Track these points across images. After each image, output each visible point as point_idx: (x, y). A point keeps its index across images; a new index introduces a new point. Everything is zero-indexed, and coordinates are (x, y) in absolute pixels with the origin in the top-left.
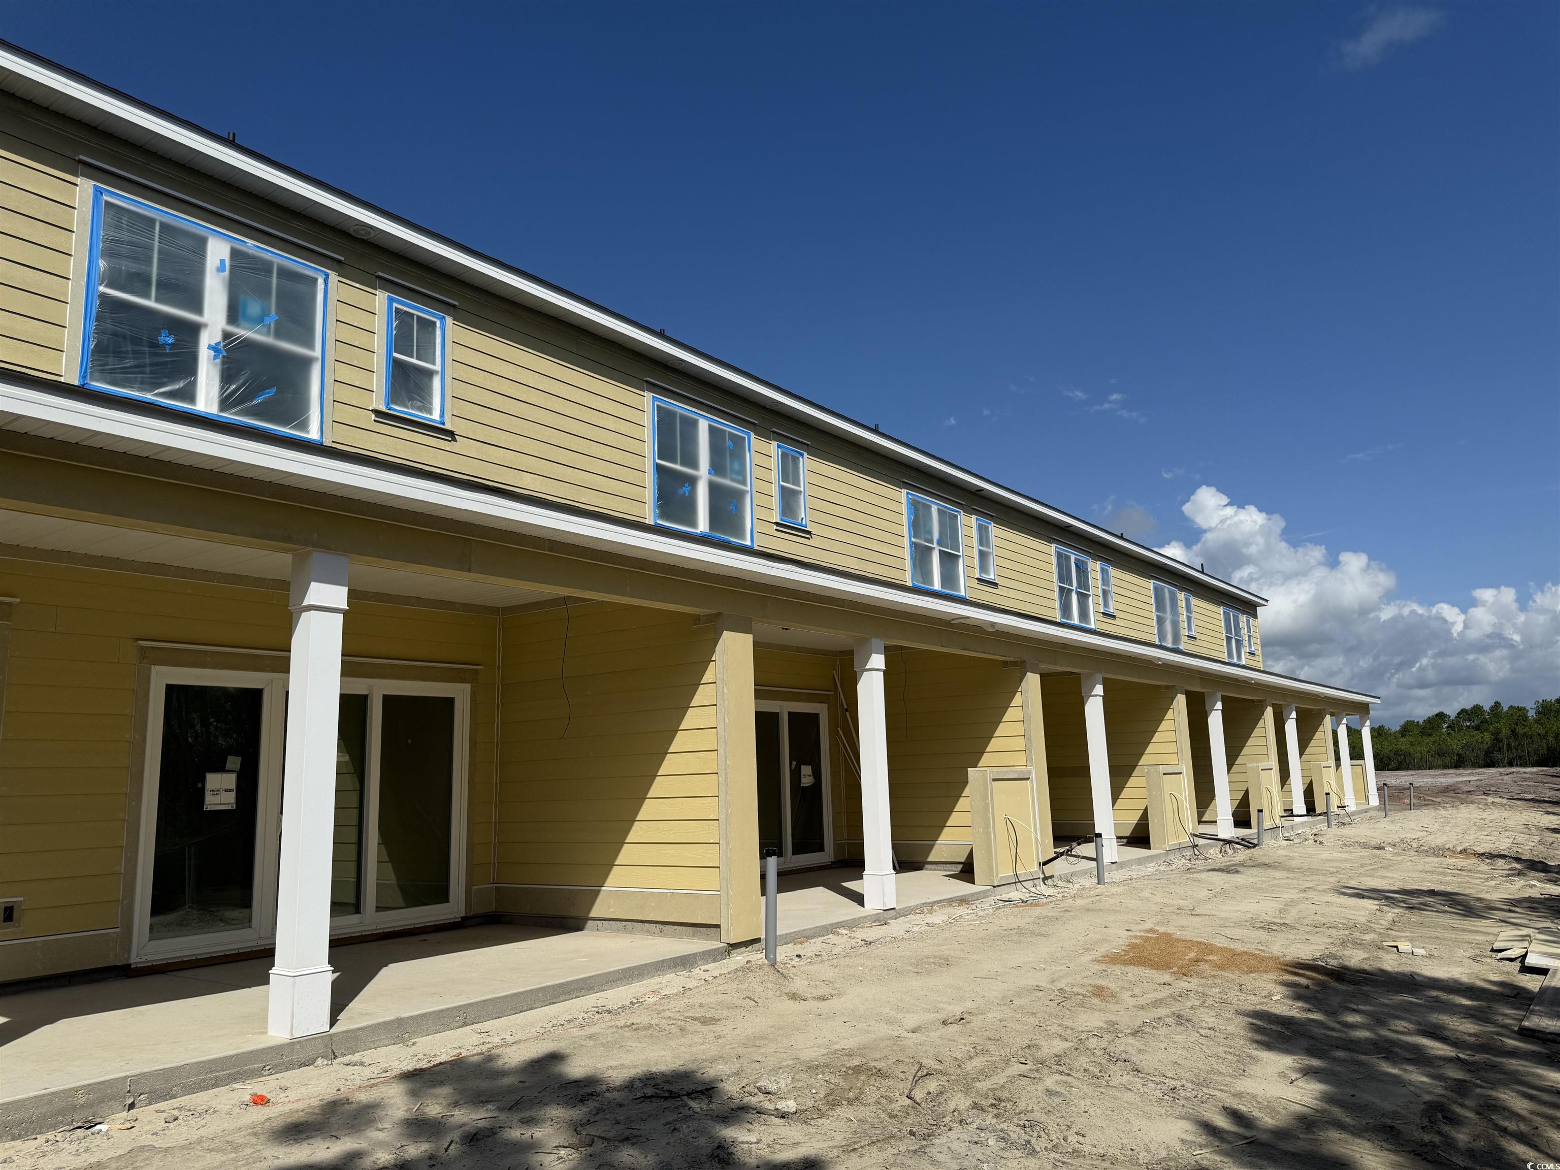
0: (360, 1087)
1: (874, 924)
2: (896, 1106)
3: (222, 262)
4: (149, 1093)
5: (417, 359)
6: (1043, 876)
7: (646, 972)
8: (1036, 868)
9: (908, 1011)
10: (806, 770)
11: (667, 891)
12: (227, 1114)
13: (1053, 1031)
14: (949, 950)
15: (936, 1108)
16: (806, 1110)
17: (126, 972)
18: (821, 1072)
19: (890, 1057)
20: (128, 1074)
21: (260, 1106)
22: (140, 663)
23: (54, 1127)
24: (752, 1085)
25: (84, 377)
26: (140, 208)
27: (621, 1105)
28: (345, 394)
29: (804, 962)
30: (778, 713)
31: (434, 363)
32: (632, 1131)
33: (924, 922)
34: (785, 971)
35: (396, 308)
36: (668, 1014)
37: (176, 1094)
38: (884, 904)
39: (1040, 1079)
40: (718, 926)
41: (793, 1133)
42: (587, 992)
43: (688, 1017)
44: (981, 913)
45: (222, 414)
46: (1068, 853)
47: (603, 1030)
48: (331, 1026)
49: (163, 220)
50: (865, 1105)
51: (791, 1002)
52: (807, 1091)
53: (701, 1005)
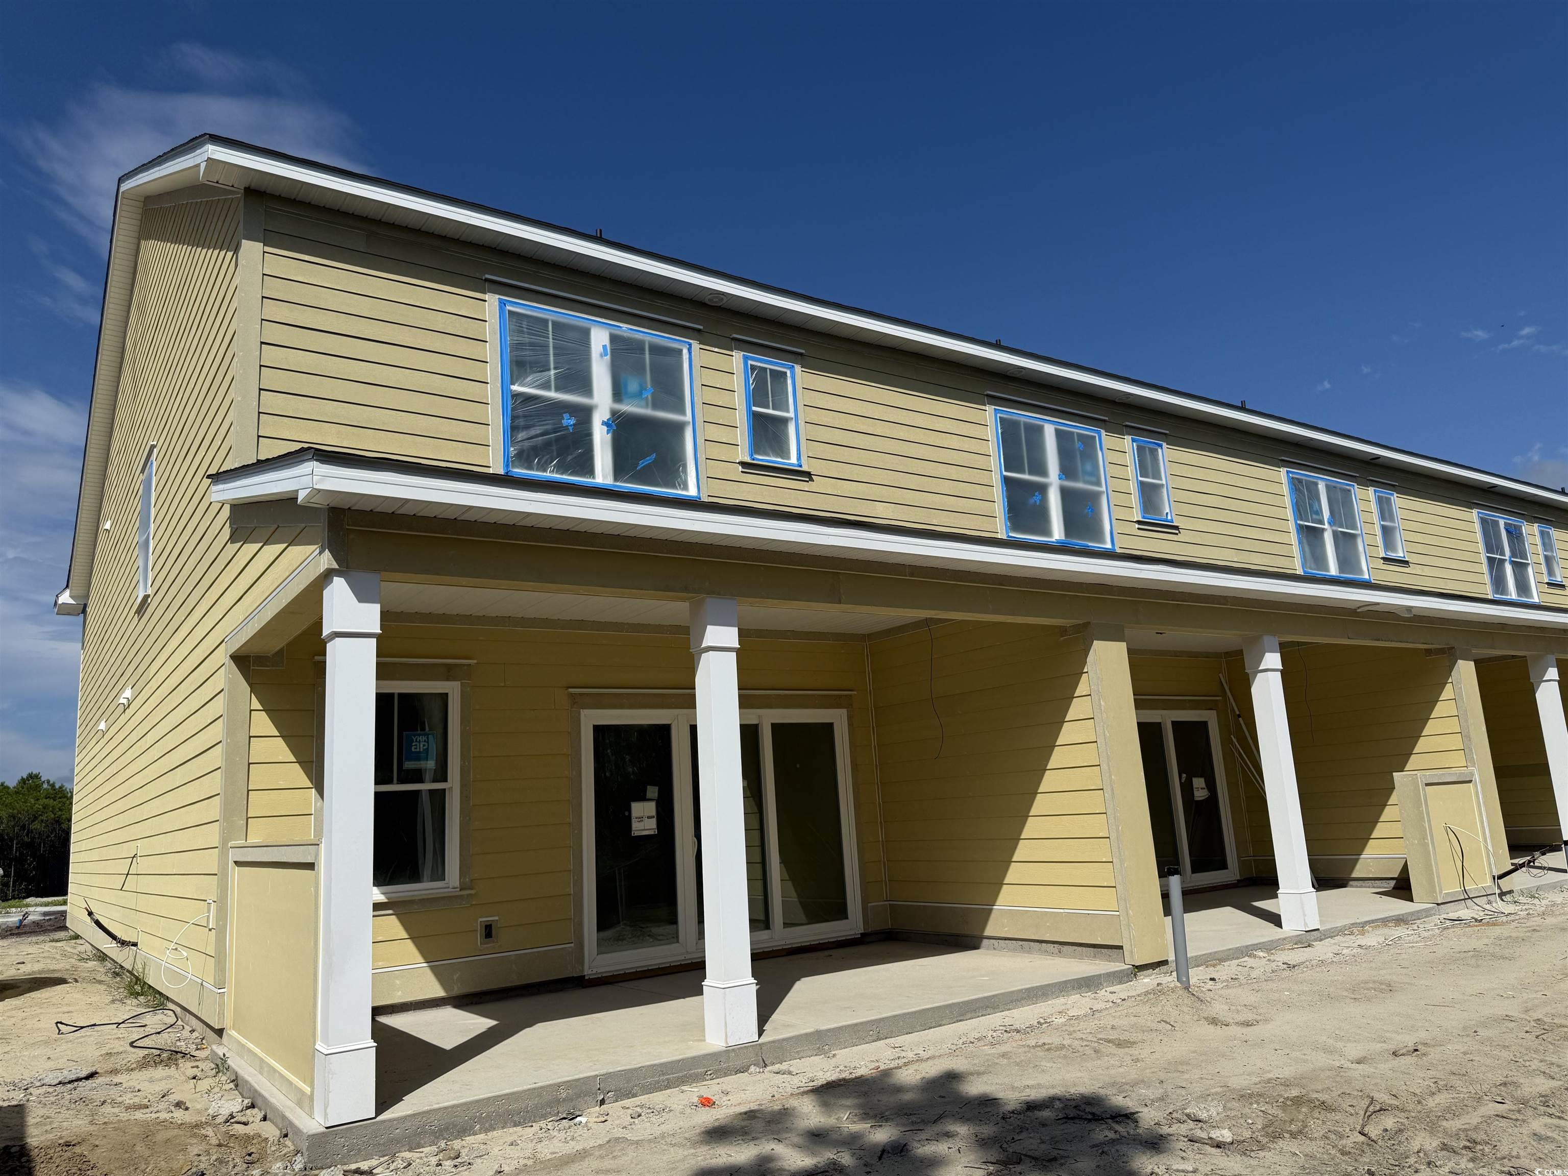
0: (792, 1095)
1: (1296, 946)
2: (1348, 1143)
3: (604, 347)
4: (615, 1091)
5: (774, 409)
6: (1499, 891)
7: (1050, 993)
8: (1489, 882)
9: (1349, 1041)
10: (1199, 783)
11: (1062, 911)
12: (680, 1113)
13: (1534, 1067)
14: (1390, 974)
15: (1396, 1147)
16: (1244, 1141)
17: (580, 982)
18: (1256, 1101)
19: (1334, 1089)
20: (597, 1073)
21: (707, 1108)
22: (571, 708)
23: (544, 1117)
24: (1180, 1112)
25: (507, 466)
26: (535, 311)
27: (1044, 1125)
28: (715, 451)
29: (1219, 985)
30: (1160, 723)
31: (788, 411)
32: (1060, 1152)
33: (1356, 945)
34: (1201, 995)
35: (751, 365)
36: (1081, 1035)
37: (637, 1093)
38: (1306, 924)
39: (1524, 1121)
40: (1121, 948)
41: (1232, 1164)
42: (992, 1011)
43: (1101, 1039)
44: (1426, 934)
45: (618, 484)
46: (1528, 864)
47: (1015, 1049)
48: (760, 1035)
49: (554, 318)
50: (1311, 1139)
51: (1212, 1027)
52: (1242, 1121)
53: (1113, 1027)
